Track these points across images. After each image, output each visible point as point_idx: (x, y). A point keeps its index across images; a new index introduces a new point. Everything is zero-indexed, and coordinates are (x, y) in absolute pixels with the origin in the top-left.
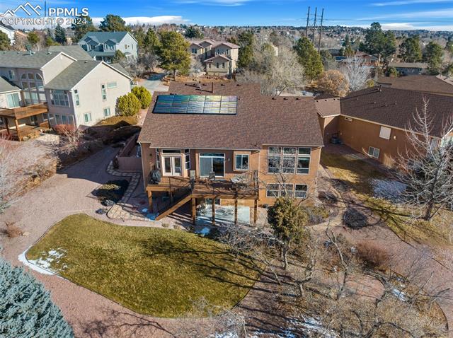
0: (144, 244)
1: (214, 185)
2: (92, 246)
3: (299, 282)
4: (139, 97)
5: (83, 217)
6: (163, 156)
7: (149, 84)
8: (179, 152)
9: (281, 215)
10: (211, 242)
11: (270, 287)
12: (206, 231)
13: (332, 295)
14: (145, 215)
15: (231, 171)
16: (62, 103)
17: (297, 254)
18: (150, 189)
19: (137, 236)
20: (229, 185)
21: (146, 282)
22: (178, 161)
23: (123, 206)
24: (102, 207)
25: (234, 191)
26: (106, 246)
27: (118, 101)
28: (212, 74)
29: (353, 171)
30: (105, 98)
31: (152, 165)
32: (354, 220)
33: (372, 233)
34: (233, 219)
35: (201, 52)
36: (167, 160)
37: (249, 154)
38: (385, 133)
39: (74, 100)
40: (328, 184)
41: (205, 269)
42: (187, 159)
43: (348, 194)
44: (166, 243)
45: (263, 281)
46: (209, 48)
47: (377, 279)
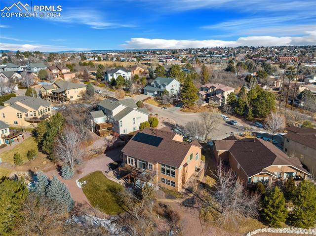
0: (109, 187)
2: (95, 183)
4: (152, 122)
5: (100, 172)
6: (128, 158)
7: (174, 109)
8: (132, 157)
15: (147, 169)
22: (132, 161)
24: (108, 170)
26: (99, 184)
27: (141, 124)
28: (211, 105)
30: (134, 123)
33: (189, 210)
35: (211, 91)
37: (152, 164)
39: (120, 125)
42: (135, 160)
43: (201, 191)
46: (215, 90)
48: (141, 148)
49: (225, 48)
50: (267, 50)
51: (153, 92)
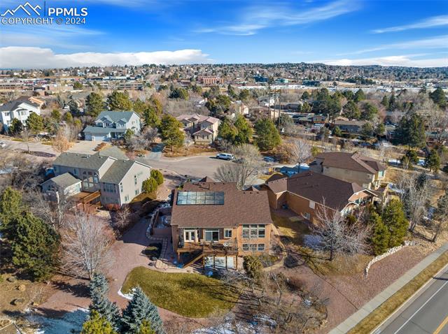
0: (180, 282)
1: (214, 247)
2: (153, 285)
3: (259, 299)
4: (155, 177)
5: (142, 268)
6: (185, 232)
7: (154, 156)
8: (194, 229)
9: (249, 265)
10: (214, 280)
11: (245, 302)
12: (211, 273)
13: (275, 304)
14: (176, 265)
15: (222, 238)
16: (112, 191)
17: (258, 284)
18: (179, 251)
19: (175, 278)
20: (221, 247)
21: (186, 302)
22: (193, 234)
23: (162, 261)
24: (151, 261)
25: (225, 251)
26: (160, 285)
27: (144, 183)
28: (199, 143)
29: (294, 230)
30: (136, 183)
31: (178, 236)
32: (290, 263)
33: (299, 270)
34: (225, 266)
35: (190, 125)
36: (187, 233)
37: (232, 229)
38: (312, 204)
39: (120, 189)
40: (278, 239)
41: (213, 294)
42: (198, 232)
43: (289, 246)
44: (191, 281)
45: (241, 299)
46: (196, 122)
47: (298, 295)
48: (200, 213)
49: (126, 66)
50: (181, 70)
51: (105, 134)
